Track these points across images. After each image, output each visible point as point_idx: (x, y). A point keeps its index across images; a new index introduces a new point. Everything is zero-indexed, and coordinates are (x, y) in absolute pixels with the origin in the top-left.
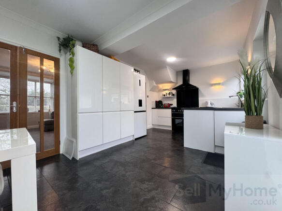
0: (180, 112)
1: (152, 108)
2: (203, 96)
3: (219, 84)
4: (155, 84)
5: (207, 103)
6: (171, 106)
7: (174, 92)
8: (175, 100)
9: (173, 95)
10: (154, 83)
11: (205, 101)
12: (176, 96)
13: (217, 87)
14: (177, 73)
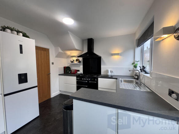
0: (83, 80)
1: (59, 75)
2: (105, 64)
3: (118, 54)
4: (60, 51)
5: (107, 71)
6: (78, 72)
7: (81, 59)
8: (82, 66)
9: (80, 62)
10: (60, 49)
11: (106, 70)
12: (82, 63)
13: (116, 57)
14: (83, 41)
